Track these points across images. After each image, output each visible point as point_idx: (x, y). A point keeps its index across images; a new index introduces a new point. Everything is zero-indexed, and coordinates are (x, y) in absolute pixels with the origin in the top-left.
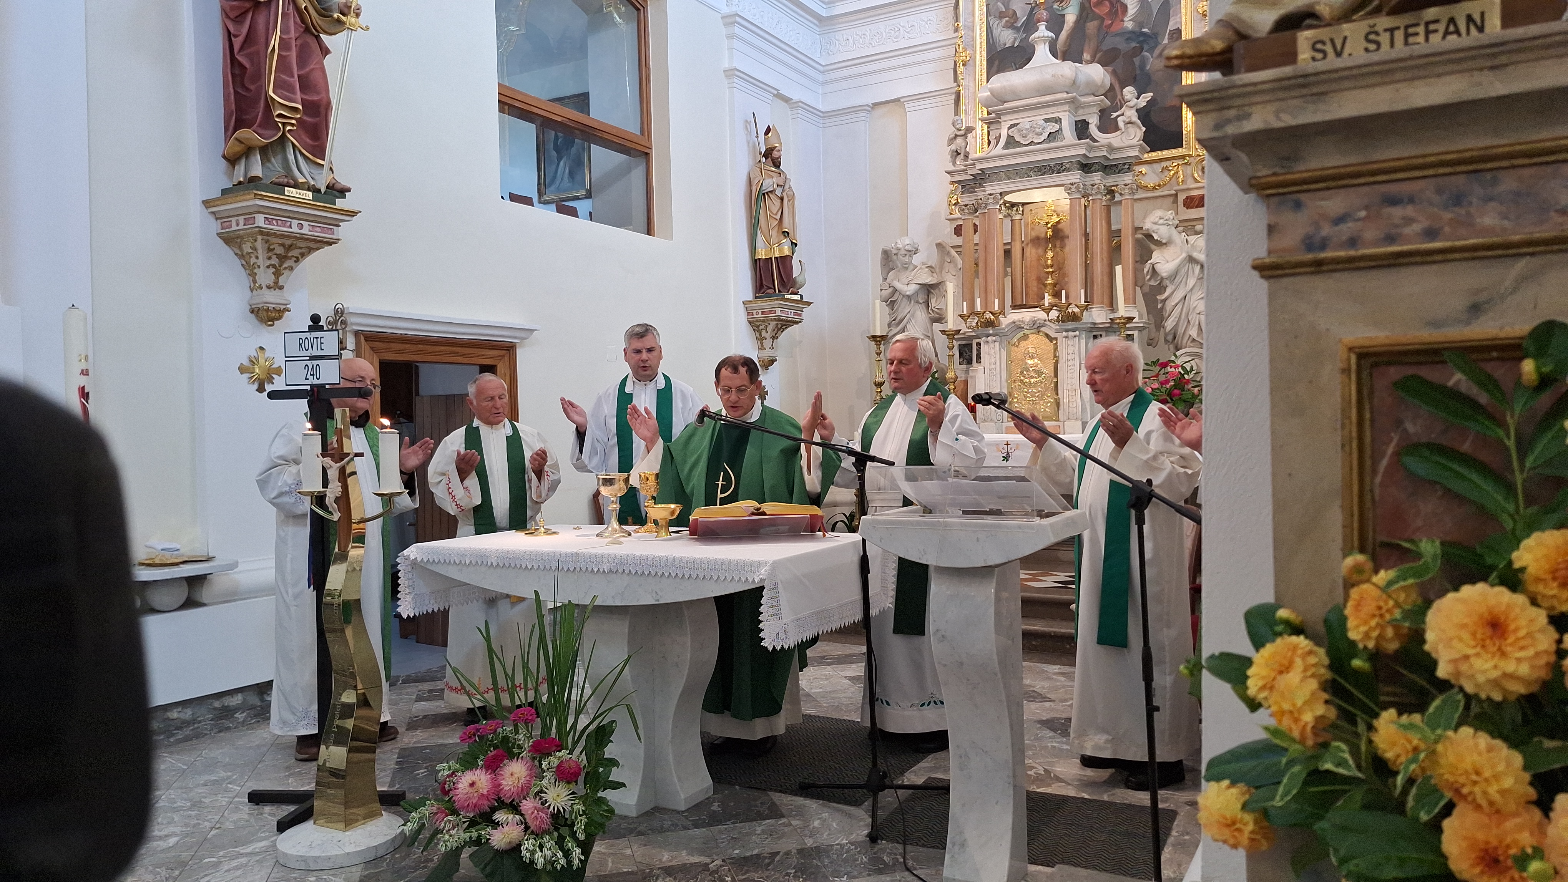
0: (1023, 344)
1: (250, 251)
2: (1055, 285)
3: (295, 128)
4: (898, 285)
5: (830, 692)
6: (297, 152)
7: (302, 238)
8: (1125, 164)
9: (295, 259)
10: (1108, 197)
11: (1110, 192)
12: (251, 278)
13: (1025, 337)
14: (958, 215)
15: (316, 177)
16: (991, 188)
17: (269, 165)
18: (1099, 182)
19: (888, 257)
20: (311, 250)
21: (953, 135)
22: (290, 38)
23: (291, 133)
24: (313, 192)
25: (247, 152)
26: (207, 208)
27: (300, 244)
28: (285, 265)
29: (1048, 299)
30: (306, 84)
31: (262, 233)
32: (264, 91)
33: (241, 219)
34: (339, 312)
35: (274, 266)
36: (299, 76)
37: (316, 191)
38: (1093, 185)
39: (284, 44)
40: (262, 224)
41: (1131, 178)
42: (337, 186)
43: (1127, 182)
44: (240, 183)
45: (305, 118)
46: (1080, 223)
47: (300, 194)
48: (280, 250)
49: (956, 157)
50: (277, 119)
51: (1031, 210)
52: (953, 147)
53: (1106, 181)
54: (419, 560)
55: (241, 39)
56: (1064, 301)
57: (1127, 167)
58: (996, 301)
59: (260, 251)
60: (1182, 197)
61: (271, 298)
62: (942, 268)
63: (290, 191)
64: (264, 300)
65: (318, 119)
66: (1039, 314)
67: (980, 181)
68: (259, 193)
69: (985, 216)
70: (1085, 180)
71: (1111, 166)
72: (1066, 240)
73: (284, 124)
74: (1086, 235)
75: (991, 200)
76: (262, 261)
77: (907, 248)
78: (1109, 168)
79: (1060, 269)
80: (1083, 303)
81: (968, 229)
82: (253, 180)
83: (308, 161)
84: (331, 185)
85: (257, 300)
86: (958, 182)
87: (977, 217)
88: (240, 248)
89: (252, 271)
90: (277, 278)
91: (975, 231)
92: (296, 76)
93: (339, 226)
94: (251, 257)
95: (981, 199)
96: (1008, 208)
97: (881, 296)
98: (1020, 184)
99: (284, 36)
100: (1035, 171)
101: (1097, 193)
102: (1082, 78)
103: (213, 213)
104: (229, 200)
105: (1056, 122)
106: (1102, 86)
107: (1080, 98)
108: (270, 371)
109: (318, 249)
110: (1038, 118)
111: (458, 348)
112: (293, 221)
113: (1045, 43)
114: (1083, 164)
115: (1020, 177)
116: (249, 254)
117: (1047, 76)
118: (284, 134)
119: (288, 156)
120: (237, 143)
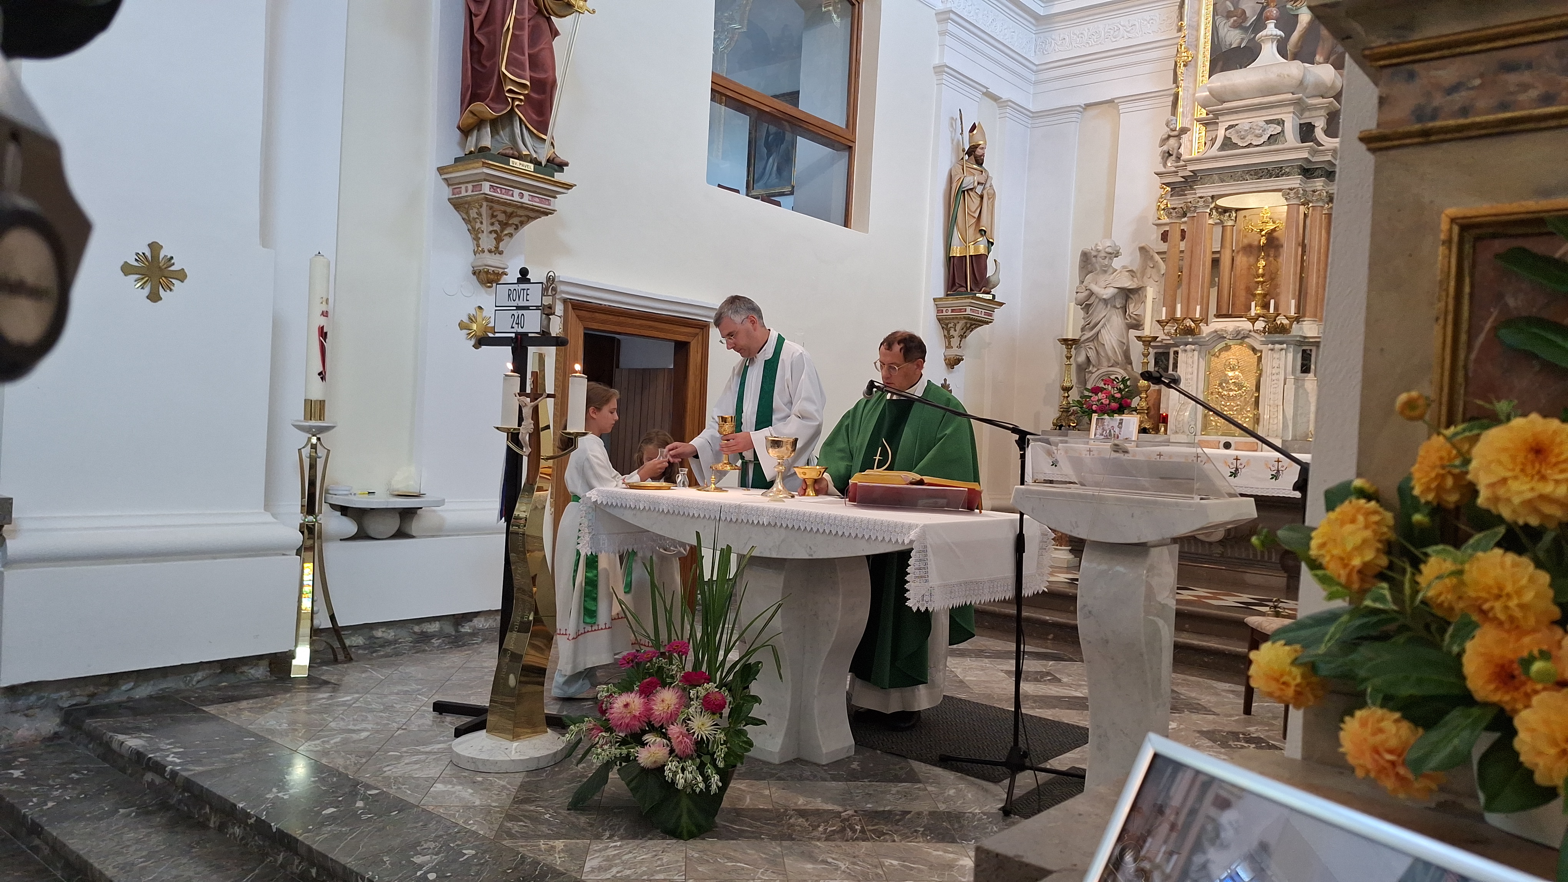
0: (1224, 355)
1: (476, 217)
2: (1264, 295)
3: (523, 104)
4: (1095, 288)
5: (984, 681)
6: (523, 126)
7: (522, 206)
9: (515, 226)
12: (475, 242)
13: (1227, 347)
14: (1165, 220)
15: (539, 151)
16: (1202, 191)
17: (497, 137)
18: (1320, 188)
19: (1087, 259)
20: (530, 219)
21: (1166, 136)
22: (524, 19)
23: (520, 108)
24: (535, 164)
25: (479, 124)
26: (441, 175)
27: (521, 212)
28: (506, 232)
29: (1254, 310)
30: (536, 63)
31: (487, 200)
32: (497, 67)
33: (470, 186)
34: (551, 280)
35: (495, 232)
36: (529, 54)
37: (537, 163)
38: (1315, 193)
39: (518, 24)
40: (488, 192)
42: (557, 160)
44: (471, 152)
45: (533, 95)
46: (1298, 233)
47: (523, 166)
48: (502, 217)
49: (1167, 158)
50: (507, 95)
51: (1245, 217)
52: (1165, 148)
53: (1329, 188)
54: (599, 502)
55: (481, 18)
56: (1272, 312)
58: (1199, 308)
59: (484, 217)
61: (492, 261)
62: (1143, 273)
63: (515, 163)
64: (486, 263)
65: (543, 96)
66: (1244, 324)
67: (1191, 184)
68: (487, 161)
69: (1193, 220)
70: (1306, 186)
72: (1280, 249)
74: (1303, 247)
75: (1202, 203)
76: (485, 227)
77: (1107, 250)
78: (1334, 174)
79: (1271, 279)
80: (1293, 314)
81: (1175, 235)
82: (483, 150)
83: (533, 136)
84: (551, 159)
85: (479, 263)
86: (1168, 184)
87: (1185, 222)
88: (467, 213)
89: (476, 235)
90: (498, 243)
91: (1183, 238)
92: (527, 55)
93: (555, 197)
94: (476, 222)
95: (1190, 202)
96: (1220, 214)
97: (1076, 299)
98: (1234, 188)
99: (518, 17)
100: (1251, 175)
101: (1317, 201)
102: (1310, 79)
103: (446, 180)
104: (460, 168)
105: (1278, 124)
106: (1333, 86)
107: (1307, 100)
108: (486, 329)
109: (535, 218)
110: (1259, 119)
111: (657, 323)
112: (516, 190)
113: (1272, 42)
114: (1304, 169)
115: (1234, 180)
116: (474, 219)
117: (1272, 76)
118: (512, 109)
119: (515, 129)
120: (471, 115)
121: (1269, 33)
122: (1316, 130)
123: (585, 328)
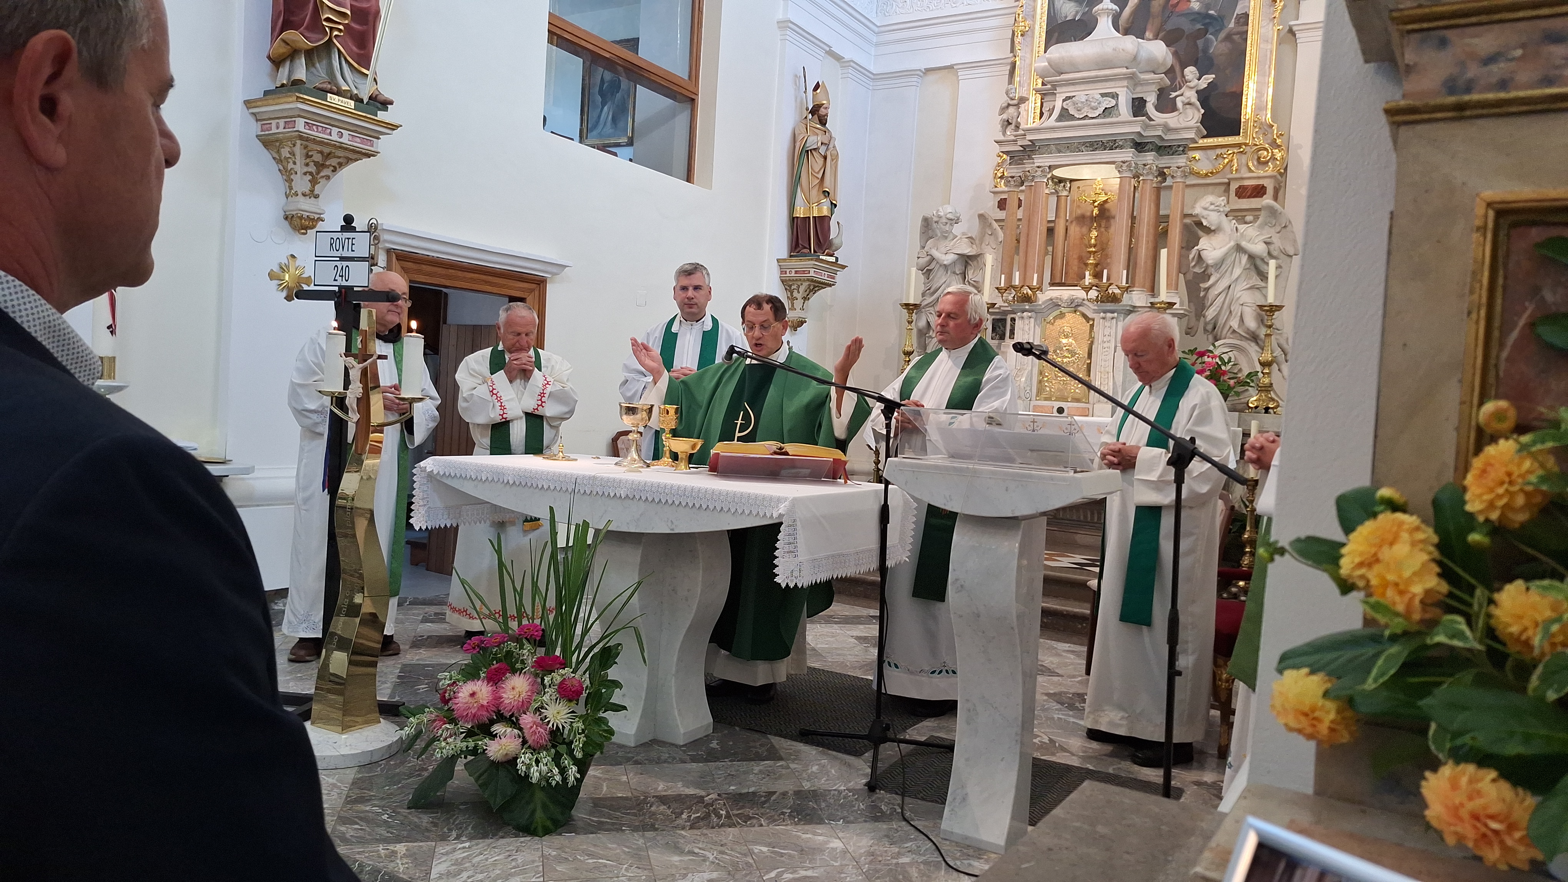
0: (1059, 322)
1: (288, 155)
2: (1096, 265)
3: (342, 34)
4: (936, 254)
6: (343, 59)
7: (341, 147)
8: (1179, 146)
9: (332, 168)
10: (1159, 179)
11: (1162, 174)
12: (287, 184)
13: (1062, 315)
14: (1003, 187)
15: (359, 86)
16: (1040, 161)
17: (313, 70)
18: (1151, 162)
19: (928, 224)
20: (349, 161)
21: (1006, 104)
23: (339, 39)
24: (356, 101)
25: (293, 54)
26: (248, 108)
27: (340, 153)
28: (322, 174)
29: (1088, 279)
31: (301, 138)
33: (282, 122)
34: (372, 227)
35: (311, 173)
37: (358, 100)
38: (1145, 165)
40: (302, 129)
41: (1185, 161)
42: (380, 98)
43: (1181, 165)
44: (283, 85)
45: (353, 25)
46: (1129, 204)
47: (342, 102)
48: (318, 157)
49: (1007, 126)
50: (324, 23)
51: (1079, 187)
52: (1005, 116)
53: (1159, 162)
54: (435, 472)
56: (1105, 280)
57: (1181, 149)
58: (1036, 276)
59: (298, 156)
60: (1234, 186)
61: (306, 205)
62: (982, 240)
63: (333, 99)
64: (299, 207)
65: (365, 27)
66: (1078, 293)
67: (1029, 152)
68: (301, 96)
69: (1030, 189)
70: (1137, 159)
71: (1165, 147)
72: (1112, 221)
73: (331, 29)
74: (1133, 218)
75: (1039, 173)
76: (299, 168)
77: (948, 216)
78: (1164, 149)
79: (1103, 250)
80: (1124, 284)
81: (1012, 203)
82: (296, 83)
83: (353, 69)
84: (374, 96)
85: (292, 207)
86: (1006, 152)
87: (1022, 191)
88: (278, 152)
89: (289, 176)
90: (314, 187)
91: (1020, 206)
93: (378, 138)
94: (288, 162)
95: (1028, 171)
96: (1055, 183)
97: (917, 264)
98: (1070, 159)
100: (1087, 146)
101: (1148, 174)
102: (1143, 55)
103: (254, 114)
104: (271, 102)
105: (1113, 98)
106: (1163, 64)
107: (1139, 74)
108: (300, 280)
109: (356, 160)
110: (1095, 92)
111: (490, 278)
112: (334, 128)
113: (1108, 16)
114: (1136, 143)
115: (1071, 151)
116: (287, 159)
117: (1108, 49)
118: (330, 39)
119: (334, 62)
120: (283, 44)
121: (1105, 7)
122: (1148, 104)
123: (411, 281)
